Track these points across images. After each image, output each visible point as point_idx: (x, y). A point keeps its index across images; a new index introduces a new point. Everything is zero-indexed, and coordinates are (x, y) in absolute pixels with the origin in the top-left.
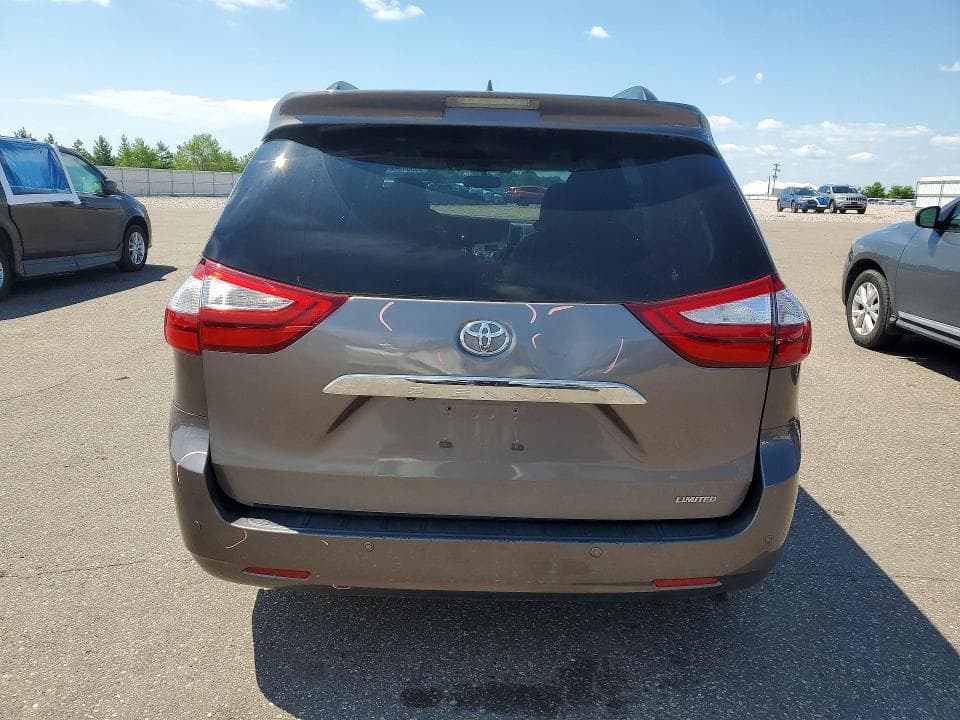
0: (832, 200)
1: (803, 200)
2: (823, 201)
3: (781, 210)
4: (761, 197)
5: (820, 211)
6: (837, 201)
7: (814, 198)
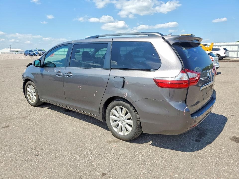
0: (39, 53)
1: (32, 53)
2: (37, 53)
3: (26, 56)
4: (8, 53)
5: (37, 56)
6: (40, 53)
7: (35, 53)
